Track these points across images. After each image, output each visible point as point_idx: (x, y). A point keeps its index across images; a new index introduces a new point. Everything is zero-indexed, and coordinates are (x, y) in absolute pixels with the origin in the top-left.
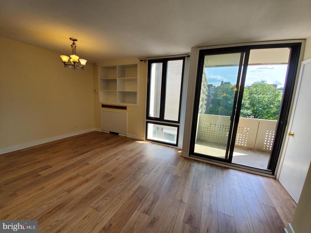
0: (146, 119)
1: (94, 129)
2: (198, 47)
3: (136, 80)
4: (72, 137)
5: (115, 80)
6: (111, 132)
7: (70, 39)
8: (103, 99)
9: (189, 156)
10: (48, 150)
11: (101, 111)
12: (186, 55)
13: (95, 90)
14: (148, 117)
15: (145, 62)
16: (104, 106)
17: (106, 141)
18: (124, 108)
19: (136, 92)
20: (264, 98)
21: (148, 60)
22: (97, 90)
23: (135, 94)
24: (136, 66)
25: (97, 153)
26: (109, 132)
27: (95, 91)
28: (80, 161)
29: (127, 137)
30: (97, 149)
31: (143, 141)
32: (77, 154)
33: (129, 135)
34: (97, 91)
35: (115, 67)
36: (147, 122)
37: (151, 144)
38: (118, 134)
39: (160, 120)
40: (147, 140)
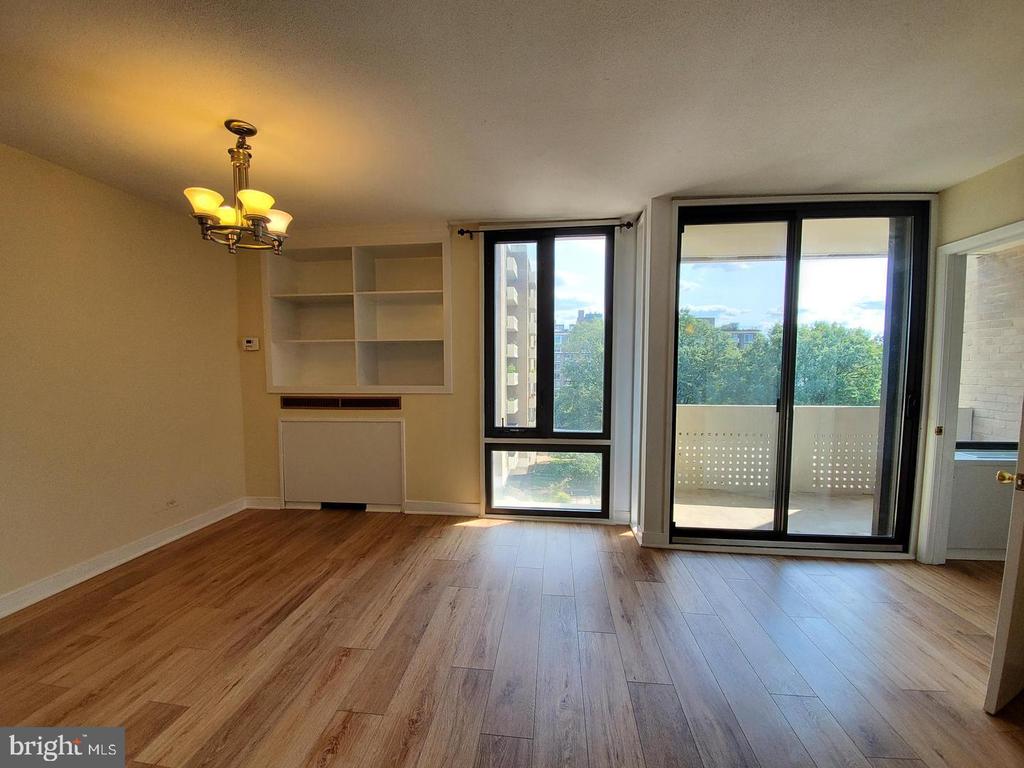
0: (486, 436)
1: (244, 504)
2: (673, 199)
3: (438, 299)
4: (160, 550)
5: (348, 301)
6: (325, 506)
7: (228, 124)
8: (283, 374)
9: (671, 542)
10: (91, 632)
11: (281, 424)
12: (617, 222)
13: (249, 342)
14: (491, 430)
15: (471, 237)
16: (289, 402)
17: (336, 544)
18: (393, 403)
19: (443, 342)
20: (693, 355)
21: (485, 232)
22: (256, 341)
23: (436, 349)
24: (436, 250)
25: (346, 599)
26: (319, 507)
27: (248, 346)
28: (304, 649)
29: (406, 512)
30: (331, 581)
31: (477, 517)
32: (258, 622)
33: (414, 507)
34: (255, 345)
35: (344, 254)
36: (489, 448)
37: (518, 524)
38: (362, 507)
39: (542, 435)
40: (491, 511)
